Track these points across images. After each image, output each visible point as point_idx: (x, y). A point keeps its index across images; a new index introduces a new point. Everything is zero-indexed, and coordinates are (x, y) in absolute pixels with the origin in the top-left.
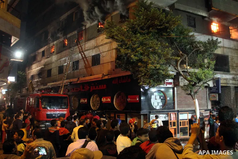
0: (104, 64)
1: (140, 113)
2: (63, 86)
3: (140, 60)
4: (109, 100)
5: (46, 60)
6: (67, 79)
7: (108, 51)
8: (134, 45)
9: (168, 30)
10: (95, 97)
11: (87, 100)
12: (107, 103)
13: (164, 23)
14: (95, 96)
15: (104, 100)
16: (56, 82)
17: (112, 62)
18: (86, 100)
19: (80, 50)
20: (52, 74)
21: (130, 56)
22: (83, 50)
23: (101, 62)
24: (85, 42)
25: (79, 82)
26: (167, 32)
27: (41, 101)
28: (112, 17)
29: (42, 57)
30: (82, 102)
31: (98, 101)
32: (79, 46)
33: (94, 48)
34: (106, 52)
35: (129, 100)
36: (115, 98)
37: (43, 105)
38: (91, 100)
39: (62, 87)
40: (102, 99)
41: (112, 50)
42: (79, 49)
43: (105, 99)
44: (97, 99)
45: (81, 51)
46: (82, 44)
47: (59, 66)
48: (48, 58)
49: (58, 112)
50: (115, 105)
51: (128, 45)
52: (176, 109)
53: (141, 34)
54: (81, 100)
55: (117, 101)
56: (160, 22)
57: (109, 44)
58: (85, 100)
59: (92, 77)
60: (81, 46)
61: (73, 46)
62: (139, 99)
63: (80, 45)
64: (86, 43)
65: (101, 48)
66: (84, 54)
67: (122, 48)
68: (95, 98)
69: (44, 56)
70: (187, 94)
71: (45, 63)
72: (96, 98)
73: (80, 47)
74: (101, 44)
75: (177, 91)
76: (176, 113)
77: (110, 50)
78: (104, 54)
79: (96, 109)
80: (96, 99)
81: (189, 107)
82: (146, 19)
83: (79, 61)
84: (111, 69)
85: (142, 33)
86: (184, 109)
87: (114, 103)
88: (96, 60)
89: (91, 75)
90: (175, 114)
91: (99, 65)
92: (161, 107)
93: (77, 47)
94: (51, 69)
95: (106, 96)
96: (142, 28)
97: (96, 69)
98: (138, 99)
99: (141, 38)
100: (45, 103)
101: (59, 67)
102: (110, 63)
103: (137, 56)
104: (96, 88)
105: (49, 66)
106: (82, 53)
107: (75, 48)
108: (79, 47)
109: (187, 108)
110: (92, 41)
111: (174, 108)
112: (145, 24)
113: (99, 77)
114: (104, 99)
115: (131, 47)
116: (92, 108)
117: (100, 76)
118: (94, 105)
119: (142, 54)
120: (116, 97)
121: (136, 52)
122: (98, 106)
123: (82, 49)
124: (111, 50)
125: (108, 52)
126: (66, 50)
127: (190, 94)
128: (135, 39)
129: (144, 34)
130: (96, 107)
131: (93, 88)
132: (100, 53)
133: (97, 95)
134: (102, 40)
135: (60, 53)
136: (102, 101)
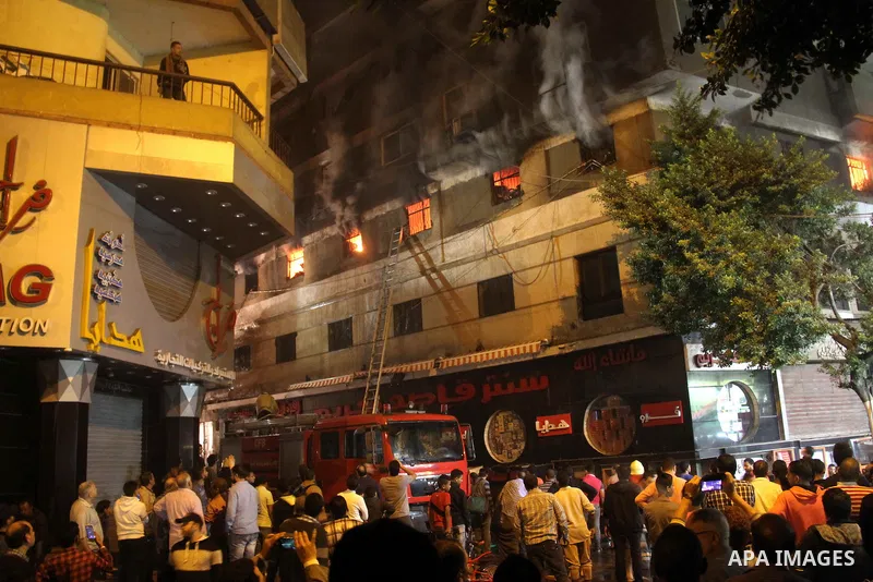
0: (533, 309)
5: (267, 303)
7: (542, 265)
12: (554, 438)
14: (501, 415)
15: (544, 426)
16: (320, 378)
17: (564, 299)
19: (421, 266)
22: (438, 263)
23: (518, 303)
24: (442, 238)
25: (434, 373)
26: (791, 203)
28: (547, 152)
29: (247, 293)
31: (515, 433)
32: (417, 250)
33: (486, 257)
34: (537, 271)
35: (645, 418)
36: (586, 416)
38: (486, 429)
40: (537, 423)
41: (561, 260)
42: (418, 260)
43: (547, 422)
44: (511, 426)
45: (427, 267)
46: (433, 244)
47: (332, 320)
48: (276, 294)
50: (589, 440)
52: (788, 437)
57: (545, 243)
60: (426, 253)
61: (393, 252)
62: (683, 413)
63: (420, 246)
64: (448, 239)
65: (511, 255)
66: (442, 278)
68: (501, 423)
69: (256, 290)
71: (264, 313)
72: (507, 421)
73: (421, 256)
74: (513, 241)
75: (783, 382)
76: (792, 449)
77: (550, 262)
78: (531, 275)
79: (511, 461)
80: (506, 425)
83: (420, 300)
84: (563, 322)
86: (807, 436)
87: (586, 433)
88: (498, 295)
89: (480, 348)
90: (790, 453)
91: (511, 313)
92: (741, 435)
93: (408, 254)
94: (295, 334)
95: (550, 411)
97: (498, 325)
98: (680, 414)
101: (331, 326)
102: (555, 305)
104: (505, 388)
105: (283, 321)
106: (434, 275)
107: (399, 259)
108: (415, 256)
109: (815, 432)
110: (469, 234)
111: (779, 434)
113: (516, 353)
114: (542, 424)
116: (492, 456)
117: (534, 346)
118: (499, 448)
120: (589, 414)
122: (515, 448)
123: (430, 260)
124: (554, 262)
125: (544, 267)
126: (356, 265)
127: (852, 386)
130: (509, 452)
131: (492, 389)
132: (510, 271)
133: (510, 413)
134: (514, 231)
135: (331, 275)
136: (538, 428)
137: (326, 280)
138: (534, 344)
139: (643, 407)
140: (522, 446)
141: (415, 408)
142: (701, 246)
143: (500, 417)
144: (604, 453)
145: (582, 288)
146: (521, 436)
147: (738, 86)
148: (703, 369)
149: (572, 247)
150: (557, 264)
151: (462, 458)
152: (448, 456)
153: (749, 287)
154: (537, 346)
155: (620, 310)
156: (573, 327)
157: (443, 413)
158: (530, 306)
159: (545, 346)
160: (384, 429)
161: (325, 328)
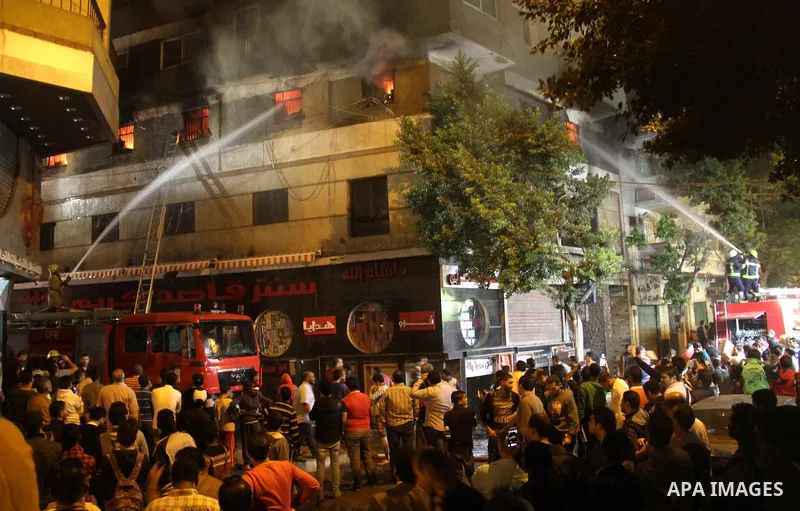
0: (306, 222)
4: (330, 326)
7: (318, 184)
12: (321, 336)
14: (269, 314)
15: (311, 326)
17: (335, 216)
19: (196, 172)
20: (55, 240)
22: (215, 170)
23: (292, 216)
28: (330, 84)
31: (282, 330)
33: (263, 170)
34: (311, 189)
35: (402, 324)
36: (349, 319)
40: (305, 323)
41: (335, 182)
43: (314, 323)
44: (278, 324)
45: (204, 173)
47: (96, 213)
50: (350, 338)
57: (323, 164)
60: (202, 159)
62: (435, 321)
64: (226, 149)
65: (287, 171)
68: (269, 321)
72: (274, 319)
73: (197, 162)
76: (512, 353)
77: (325, 182)
78: (306, 192)
79: (277, 355)
80: (273, 322)
83: (193, 203)
84: (333, 236)
87: (348, 334)
88: (271, 208)
89: (252, 254)
90: (510, 356)
91: (286, 224)
92: (474, 340)
93: (184, 158)
94: (54, 224)
95: (318, 313)
97: (265, 234)
98: (432, 322)
101: (95, 218)
102: (326, 221)
104: (275, 290)
106: (210, 181)
110: (250, 146)
111: (504, 341)
114: (309, 324)
117: (306, 256)
120: (352, 317)
122: (281, 343)
123: (207, 167)
124: (329, 182)
125: (320, 186)
126: (126, 162)
130: (275, 347)
131: (263, 290)
132: (286, 186)
133: (278, 312)
134: (293, 150)
135: (97, 169)
136: (305, 328)
137: (92, 174)
138: (309, 254)
139: (401, 314)
140: (289, 342)
141: (219, 308)
142: (482, 194)
143: (268, 316)
144: (363, 351)
145: (352, 208)
146: (287, 334)
147: (500, 53)
148: (453, 286)
149: (347, 171)
150: (332, 185)
151: (256, 354)
152: (244, 351)
153: (512, 228)
154: (312, 256)
155: (386, 231)
156: (342, 241)
157: (240, 313)
158: (303, 220)
159: (318, 257)
160: (196, 326)
161: (90, 219)
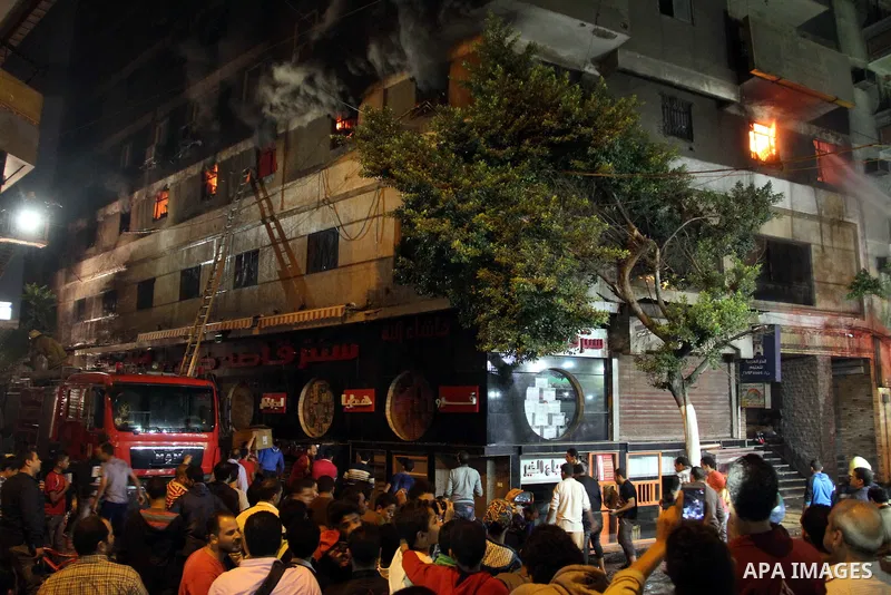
0: (354, 268)
1: (483, 453)
2: (197, 346)
3: (486, 260)
4: (368, 401)
5: (134, 245)
6: (213, 318)
7: (368, 218)
8: (464, 201)
9: (591, 151)
10: (316, 387)
11: (286, 402)
12: (359, 414)
13: (574, 124)
14: (317, 384)
15: (349, 401)
16: (170, 328)
17: (381, 259)
18: (282, 399)
19: (263, 214)
20: (155, 297)
21: (447, 243)
22: (277, 211)
23: (341, 261)
24: (283, 184)
25: (256, 332)
26: (585, 158)
27: (113, 400)
28: (386, 91)
29: (120, 233)
30: (265, 408)
31: (326, 405)
32: (261, 196)
33: (318, 207)
34: (361, 224)
35: (442, 402)
36: (390, 393)
37: (119, 415)
38: (302, 399)
39: (193, 349)
40: (344, 396)
41: (384, 215)
42: (261, 206)
43: (352, 397)
44: (325, 397)
45: (268, 214)
46: (274, 190)
47: (184, 267)
48: (143, 236)
49: (174, 443)
50: (389, 420)
51: (441, 203)
52: (617, 438)
53: (490, 160)
54: (263, 400)
55: (396, 404)
56: (561, 121)
57: (372, 193)
58: (279, 400)
59: (306, 316)
60: (267, 198)
61: (239, 197)
62: (479, 401)
63: (264, 191)
64: (288, 185)
65: (341, 205)
66: (279, 227)
67: (419, 212)
68: (316, 393)
69: (127, 231)
70: (657, 385)
71: (132, 256)
72: (321, 392)
73: (264, 202)
74: (344, 191)
75: (621, 374)
76: (617, 452)
77: (374, 217)
78: (355, 229)
79: (321, 435)
80: (320, 395)
81: (665, 433)
82: (510, 106)
83: (257, 251)
84: (378, 285)
85: (496, 157)
86: (645, 438)
87: (388, 413)
88: (323, 249)
89: (303, 308)
90: (614, 456)
91: (335, 271)
92: (561, 431)
93: (254, 199)
94: (154, 280)
95: (356, 386)
96: (494, 141)
97: (322, 283)
98: (474, 401)
99: (490, 179)
100: (128, 409)
101: (184, 273)
102: (373, 264)
103: (475, 244)
104: (319, 354)
105: (146, 266)
106: (272, 224)
107: (243, 205)
108: (259, 202)
109: (656, 434)
110: (308, 179)
111: (609, 434)
112: (506, 126)
113: (333, 314)
114: (348, 398)
115: (454, 208)
116: (305, 429)
117: (337, 310)
118: (312, 420)
119: (491, 237)
120: (394, 391)
121: (469, 230)
122: (326, 421)
123: (271, 208)
124: (378, 216)
125: (369, 221)
126: (209, 209)
127: (667, 386)
128: (467, 181)
129: (503, 163)
130: (320, 426)
131: (309, 354)
132: (338, 224)
133: (324, 382)
134: (346, 179)
135: (188, 219)
136: (343, 403)
137: (182, 225)
138: (341, 307)
139: (440, 389)
140: (330, 419)
144: (403, 438)
146: (331, 409)
147: (596, 24)
150: (381, 219)
154: (343, 309)
156: (387, 291)
158: (352, 265)
159: (352, 311)
161: (179, 275)
